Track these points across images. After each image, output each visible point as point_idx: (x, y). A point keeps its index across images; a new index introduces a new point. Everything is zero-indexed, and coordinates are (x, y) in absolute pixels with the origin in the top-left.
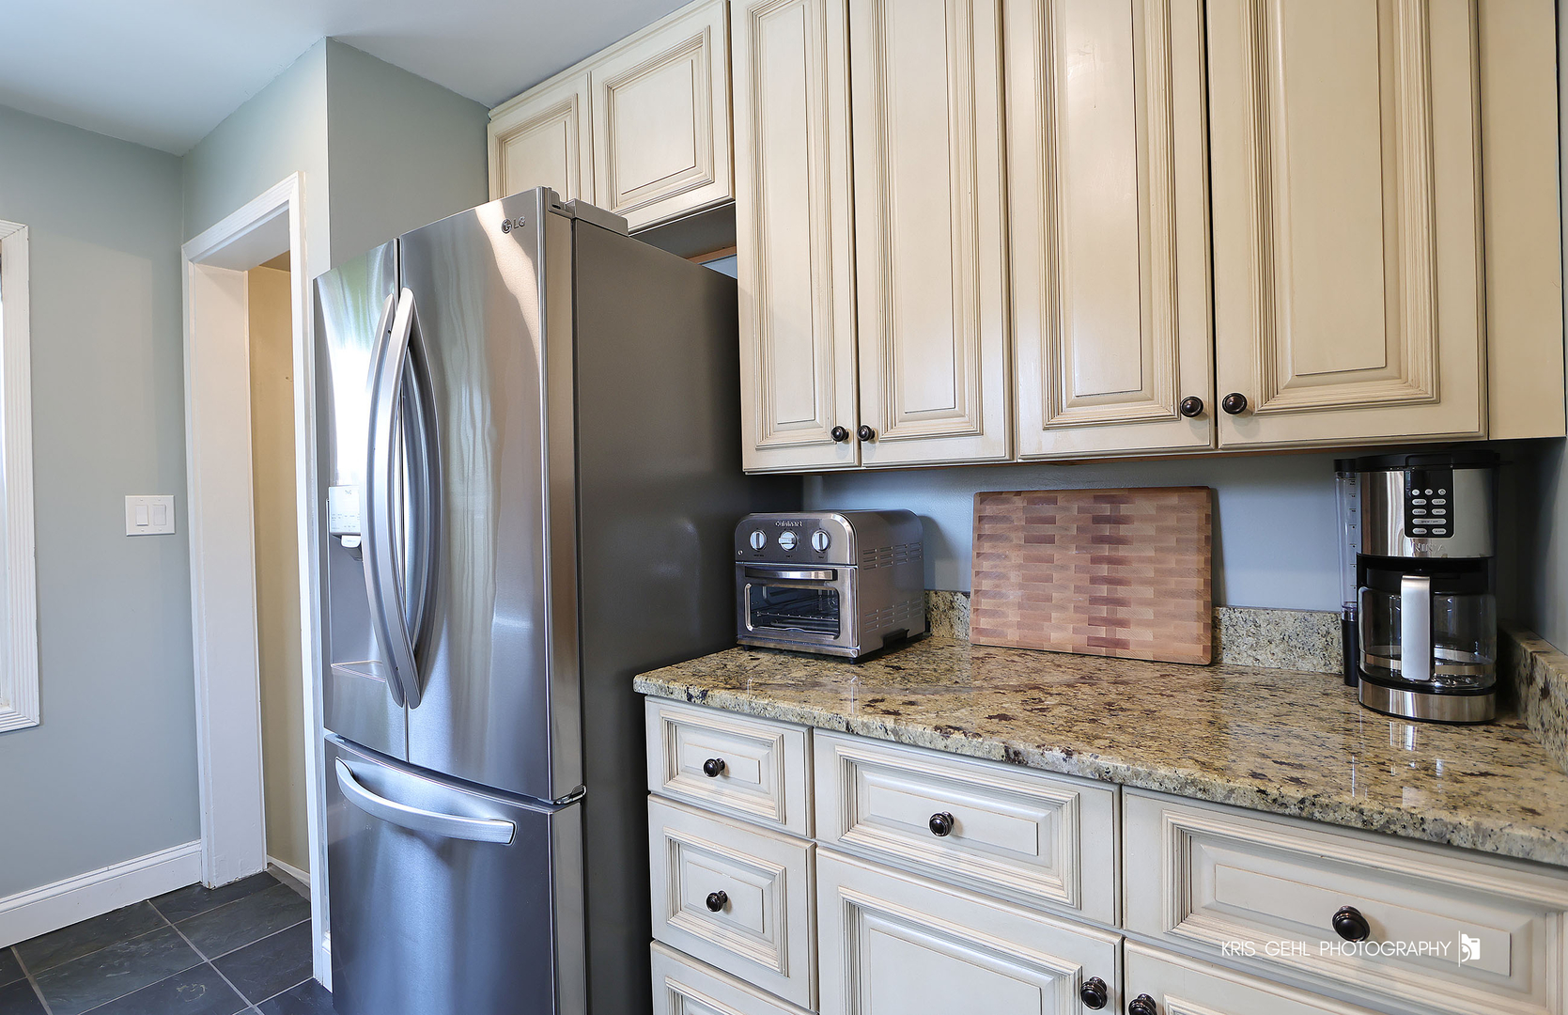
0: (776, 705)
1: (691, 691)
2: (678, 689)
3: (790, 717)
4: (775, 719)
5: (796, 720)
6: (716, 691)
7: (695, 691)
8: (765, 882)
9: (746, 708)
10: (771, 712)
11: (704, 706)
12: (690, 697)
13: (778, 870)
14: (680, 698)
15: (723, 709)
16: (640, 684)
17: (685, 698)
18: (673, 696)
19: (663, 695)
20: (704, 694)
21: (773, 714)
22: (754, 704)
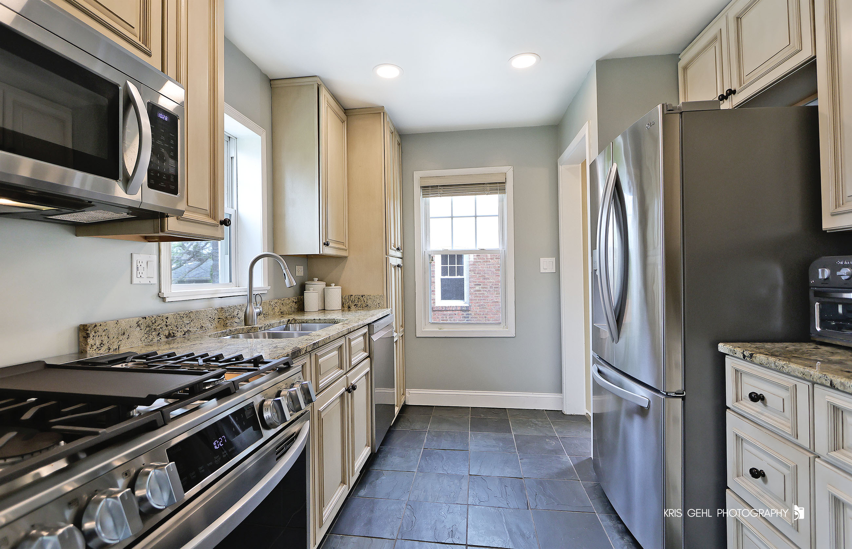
0: (789, 365)
1: (745, 353)
2: (739, 351)
3: (797, 373)
4: (788, 374)
5: (800, 376)
6: (758, 355)
7: (747, 353)
8: (786, 472)
9: (773, 365)
10: (786, 369)
11: (752, 362)
12: (744, 356)
13: (792, 465)
14: (740, 357)
15: (761, 365)
16: (722, 348)
17: (742, 357)
18: (735, 355)
19: (731, 354)
20: (751, 355)
21: (787, 370)
22: (777, 364)
